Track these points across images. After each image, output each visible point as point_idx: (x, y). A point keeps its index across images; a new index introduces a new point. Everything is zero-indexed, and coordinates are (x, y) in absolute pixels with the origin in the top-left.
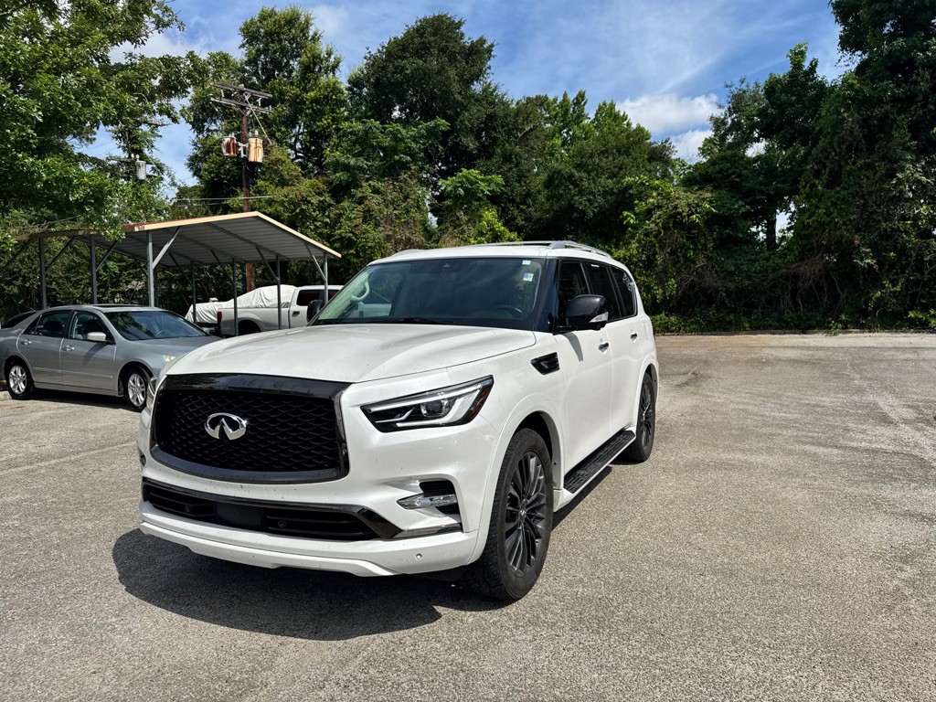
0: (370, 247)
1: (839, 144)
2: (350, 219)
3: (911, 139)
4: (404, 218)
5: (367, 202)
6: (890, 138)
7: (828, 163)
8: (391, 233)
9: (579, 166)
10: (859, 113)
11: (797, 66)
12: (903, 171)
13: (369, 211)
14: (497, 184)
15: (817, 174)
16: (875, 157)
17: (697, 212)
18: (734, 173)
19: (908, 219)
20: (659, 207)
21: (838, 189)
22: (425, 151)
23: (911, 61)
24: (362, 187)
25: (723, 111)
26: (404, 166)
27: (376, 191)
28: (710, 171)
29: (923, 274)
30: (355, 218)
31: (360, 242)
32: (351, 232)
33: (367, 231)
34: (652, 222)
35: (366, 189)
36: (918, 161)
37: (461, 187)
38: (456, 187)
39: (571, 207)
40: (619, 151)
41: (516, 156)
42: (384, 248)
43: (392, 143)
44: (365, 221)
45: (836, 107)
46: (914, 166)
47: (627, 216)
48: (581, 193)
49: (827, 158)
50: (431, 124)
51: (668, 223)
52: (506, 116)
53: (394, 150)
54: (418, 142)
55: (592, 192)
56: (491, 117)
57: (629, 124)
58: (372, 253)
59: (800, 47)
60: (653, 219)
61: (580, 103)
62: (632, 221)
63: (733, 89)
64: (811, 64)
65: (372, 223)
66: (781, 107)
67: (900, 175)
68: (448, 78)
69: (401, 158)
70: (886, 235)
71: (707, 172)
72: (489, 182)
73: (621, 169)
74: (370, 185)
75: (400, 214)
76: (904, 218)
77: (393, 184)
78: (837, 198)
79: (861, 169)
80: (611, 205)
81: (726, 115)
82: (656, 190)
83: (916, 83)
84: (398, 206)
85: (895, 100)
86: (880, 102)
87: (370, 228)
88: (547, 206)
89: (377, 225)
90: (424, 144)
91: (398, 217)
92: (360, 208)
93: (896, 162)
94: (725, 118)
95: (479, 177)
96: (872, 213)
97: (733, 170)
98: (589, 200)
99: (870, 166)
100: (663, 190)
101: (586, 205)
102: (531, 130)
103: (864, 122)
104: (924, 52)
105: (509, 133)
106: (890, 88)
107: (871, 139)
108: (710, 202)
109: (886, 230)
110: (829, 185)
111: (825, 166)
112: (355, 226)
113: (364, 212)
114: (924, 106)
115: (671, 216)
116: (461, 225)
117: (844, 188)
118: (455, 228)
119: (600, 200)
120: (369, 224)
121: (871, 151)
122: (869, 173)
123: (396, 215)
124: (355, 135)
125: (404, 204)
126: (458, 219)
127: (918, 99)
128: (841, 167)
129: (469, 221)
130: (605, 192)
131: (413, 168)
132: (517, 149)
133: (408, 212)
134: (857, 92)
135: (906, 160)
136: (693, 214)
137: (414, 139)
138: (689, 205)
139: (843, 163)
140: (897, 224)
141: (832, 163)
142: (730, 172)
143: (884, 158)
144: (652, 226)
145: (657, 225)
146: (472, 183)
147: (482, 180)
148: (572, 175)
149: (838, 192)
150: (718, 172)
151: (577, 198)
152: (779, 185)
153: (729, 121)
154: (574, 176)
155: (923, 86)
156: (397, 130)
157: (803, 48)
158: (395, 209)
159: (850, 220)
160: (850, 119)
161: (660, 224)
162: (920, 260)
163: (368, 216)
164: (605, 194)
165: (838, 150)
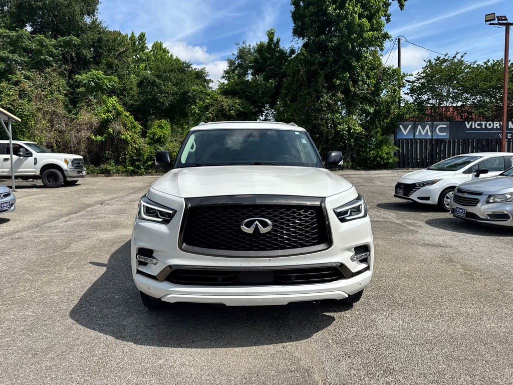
0: (25, 115)
1: (296, 81)
2: (9, 95)
3: (325, 83)
4: (50, 97)
5: (21, 85)
6: (317, 82)
7: (291, 91)
8: (41, 107)
9: (159, 77)
10: (305, 67)
11: (271, 40)
12: (322, 97)
13: (23, 91)
14: (115, 82)
15: (286, 95)
16: (311, 90)
17: (233, 110)
18: (247, 91)
19: (324, 120)
20: (212, 105)
21: (296, 103)
22: (63, 55)
23: (326, 46)
24: (16, 74)
25: (234, 57)
26: (48, 64)
27: (27, 78)
28: (236, 88)
29: (327, 144)
30: (12, 95)
31: (18, 111)
32: (10, 104)
33: (23, 104)
34: (210, 113)
35: (19, 75)
36: (328, 93)
37: (93, 81)
38: (89, 81)
39: (155, 100)
40: (179, 71)
41: (116, 65)
42: (36, 116)
43: (38, 47)
44: (20, 96)
45: (297, 64)
46: (327, 96)
47: (194, 108)
48: (161, 92)
49: (291, 88)
50: (67, 38)
51: (218, 114)
52: (108, 41)
53: (40, 52)
54: (58, 49)
55: (167, 92)
56: (100, 40)
57: (171, 56)
58: (27, 119)
59: (272, 30)
60: (210, 111)
61: (142, 39)
62: (197, 111)
63: (239, 46)
64: (277, 40)
65: (26, 99)
66: (265, 59)
67: (322, 99)
68: (74, 11)
69: (45, 58)
70: (315, 126)
71: (235, 89)
72: (110, 80)
73: (181, 80)
74: (22, 73)
75: (47, 94)
76: (322, 119)
77: (40, 74)
78: (296, 108)
79: (305, 95)
80: (177, 101)
81: (235, 59)
82: (209, 95)
83: (328, 57)
84: (45, 89)
85: (320, 63)
86: (314, 63)
87: (25, 102)
88: (136, 98)
89: (30, 101)
90: (62, 51)
91: (46, 96)
92: (17, 88)
93: (320, 93)
94: (235, 61)
95: (103, 76)
96: (310, 116)
97: (247, 89)
98: (166, 97)
99: (309, 94)
100: (212, 96)
101: (164, 100)
102: (124, 51)
103: (308, 72)
104: (331, 43)
105: (109, 51)
106: (319, 58)
107: (309, 80)
108: (239, 105)
109: (315, 124)
110: (292, 101)
111: (290, 92)
112: (13, 100)
113: (20, 91)
114: (330, 68)
115: (219, 111)
116: (92, 105)
117: (299, 103)
118: (88, 106)
119: (171, 97)
120: (24, 99)
121: (309, 87)
122: (309, 97)
123: (44, 95)
124: (9, 38)
125: (49, 89)
126: (90, 101)
127: (329, 64)
128: (297, 93)
129: (97, 103)
130: (173, 93)
131: (54, 65)
132: (116, 61)
133: (52, 93)
134: (305, 57)
135: (324, 92)
136: (231, 111)
137: (55, 46)
138: (228, 105)
139: (298, 91)
140: (320, 122)
141: (293, 90)
142: (246, 90)
143: (315, 90)
144: (210, 115)
145: (212, 114)
146: (99, 79)
147: (105, 78)
148: (154, 81)
149: (296, 105)
150: (240, 89)
151: (159, 95)
152: (268, 99)
153: (237, 62)
154: (156, 82)
155: (331, 59)
156: (42, 39)
157: (273, 31)
158: (42, 91)
159: (301, 119)
160: (302, 70)
161: (214, 115)
162: (327, 139)
163: (22, 94)
164: (173, 94)
165: (296, 84)
